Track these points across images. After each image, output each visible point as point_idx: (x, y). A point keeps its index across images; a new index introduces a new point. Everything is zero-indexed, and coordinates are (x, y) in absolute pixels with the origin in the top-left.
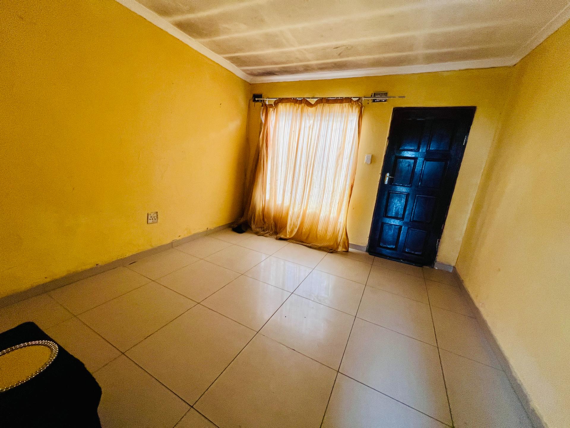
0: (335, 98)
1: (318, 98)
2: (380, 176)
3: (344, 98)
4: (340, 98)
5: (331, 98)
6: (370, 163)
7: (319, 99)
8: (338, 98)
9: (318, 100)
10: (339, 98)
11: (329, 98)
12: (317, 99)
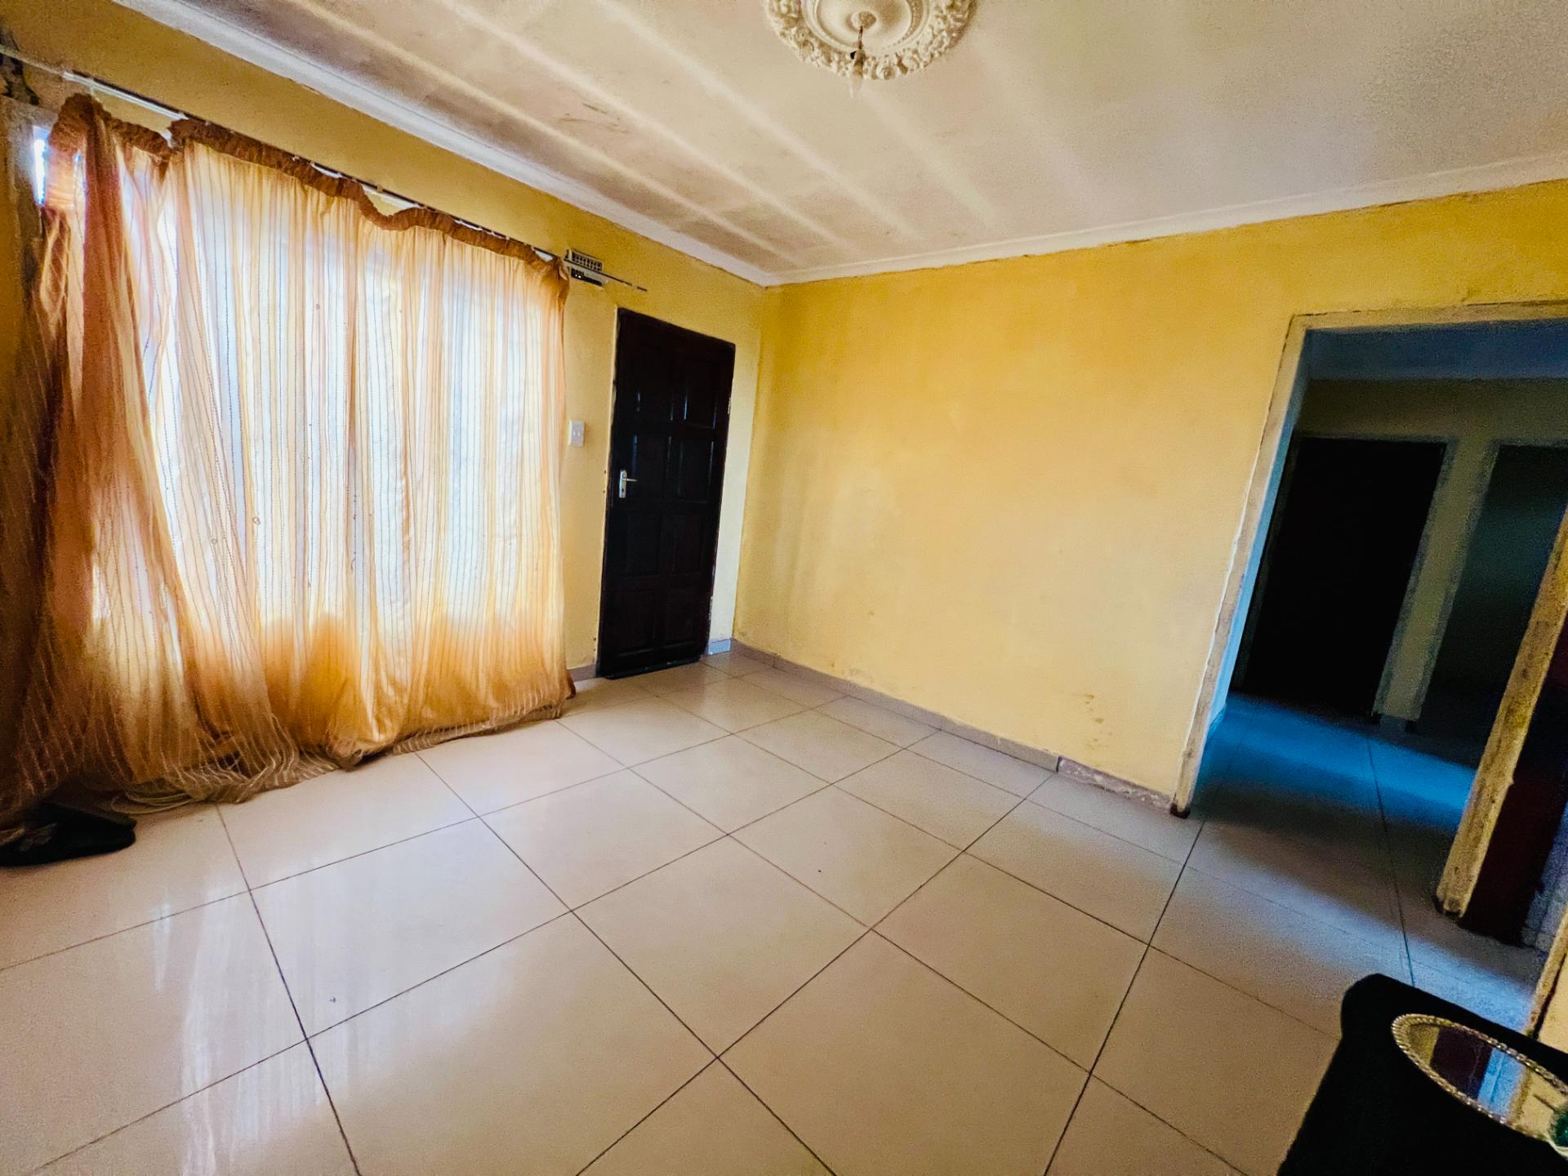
0: (477, 226)
1: (413, 202)
2: (606, 476)
3: (508, 238)
4: (496, 233)
5: (464, 221)
6: (581, 444)
7: (416, 206)
8: (490, 231)
9: (412, 210)
10: (493, 234)
11: (458, 219)
12: (410, 205)
